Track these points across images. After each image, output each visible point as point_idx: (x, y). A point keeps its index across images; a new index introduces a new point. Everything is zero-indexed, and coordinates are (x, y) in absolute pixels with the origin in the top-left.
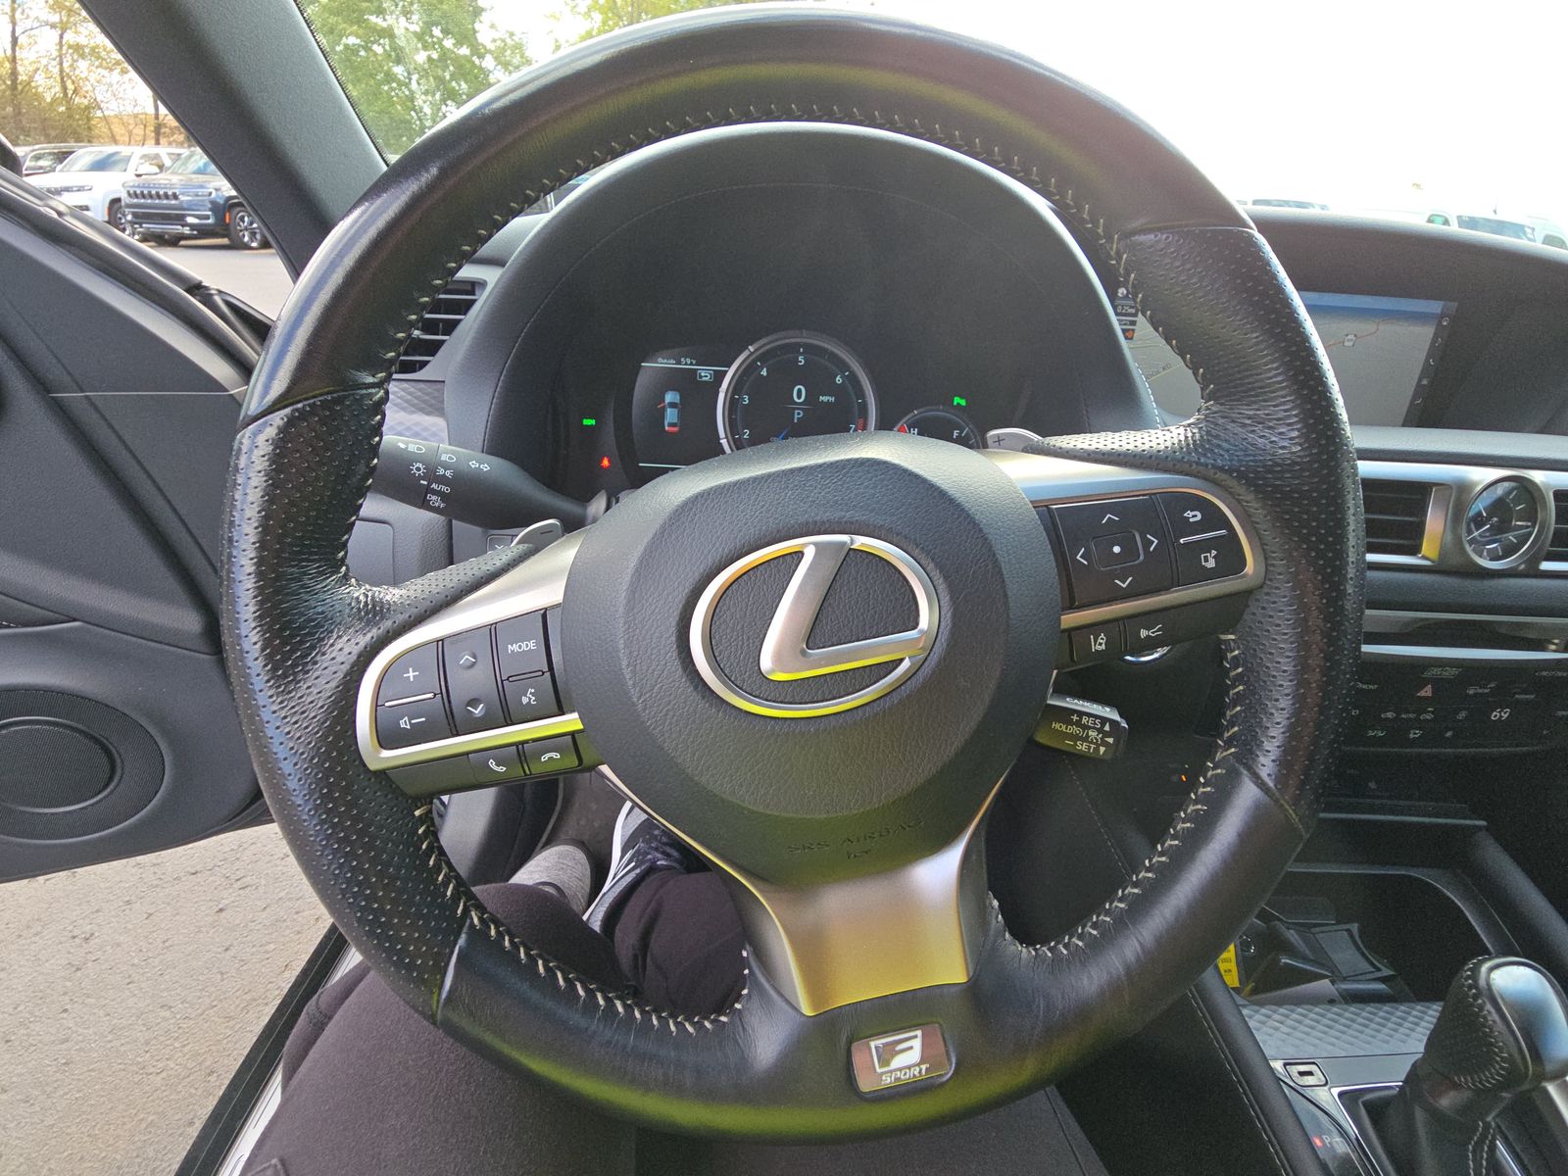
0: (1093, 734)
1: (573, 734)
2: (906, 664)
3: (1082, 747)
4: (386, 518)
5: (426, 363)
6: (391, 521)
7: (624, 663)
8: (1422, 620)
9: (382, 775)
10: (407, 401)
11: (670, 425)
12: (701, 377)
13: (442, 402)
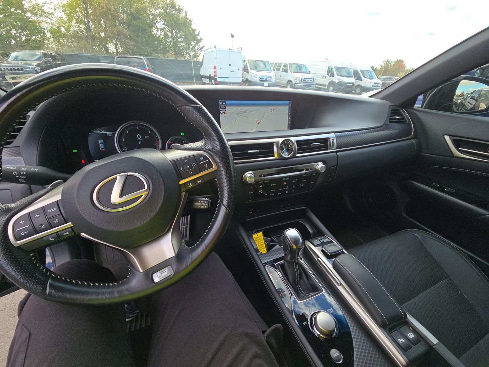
0: (203, 204)
1: (71, 227)
2: (144, 196)
3: (202, 207)
4: (8, 188)
5: (13, 141)
6: (10, 189)
7: (78, 207)
8: (278, 169)
9: (19, 247)
10: (8, 154)
11: (102, 149)
12: (109, 135)
13: (20, 152)
